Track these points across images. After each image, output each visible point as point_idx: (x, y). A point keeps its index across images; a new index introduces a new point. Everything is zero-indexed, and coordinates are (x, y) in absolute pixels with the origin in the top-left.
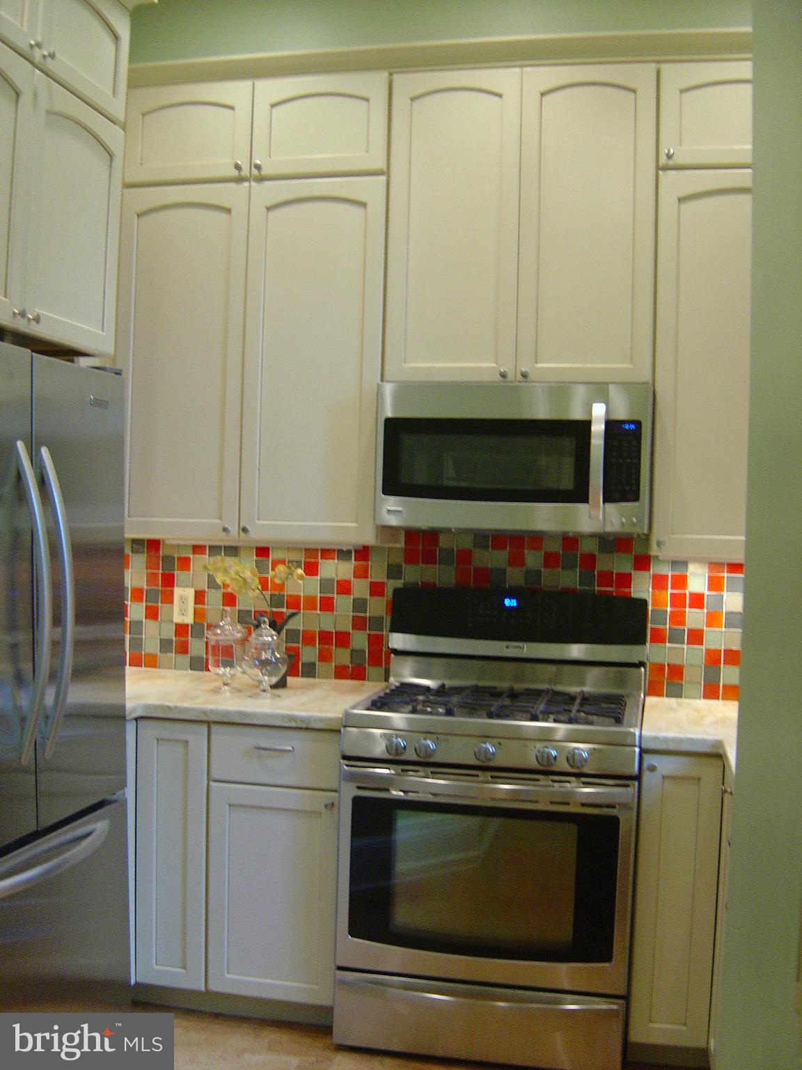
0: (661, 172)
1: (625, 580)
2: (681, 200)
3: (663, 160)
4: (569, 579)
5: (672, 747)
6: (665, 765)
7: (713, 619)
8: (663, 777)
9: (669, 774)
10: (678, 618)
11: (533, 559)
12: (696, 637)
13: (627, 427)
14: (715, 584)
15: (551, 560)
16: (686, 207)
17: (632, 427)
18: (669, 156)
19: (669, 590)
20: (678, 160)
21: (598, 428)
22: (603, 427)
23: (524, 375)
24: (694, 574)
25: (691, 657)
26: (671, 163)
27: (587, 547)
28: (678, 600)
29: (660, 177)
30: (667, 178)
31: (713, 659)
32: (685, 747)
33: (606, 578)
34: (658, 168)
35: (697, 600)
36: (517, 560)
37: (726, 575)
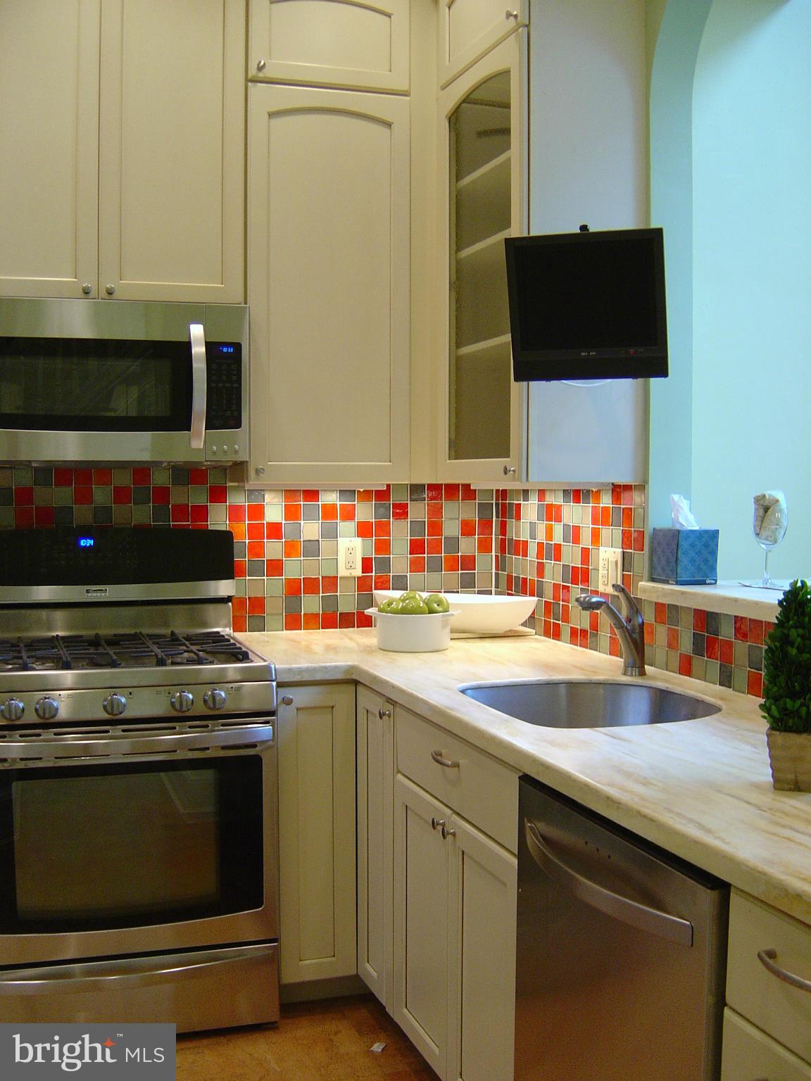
0: (249, 84)
1: (202, 512)
2: (272, 115)
3: (253, 72)
4: (141, 514)
5: (306, 677)
6: (301, 697)
7: (291, 549)
8: (297, 710)
9: (302, 706)
10: (257, 550)
11: (101, 495)
12: (275, 567)
13: (225, 350)
14: (291, 513)
15: (121, 495)
16: (276, 122)
17: (231, 350)
18: (260, 68)
19: (247, 522)
20: (268, 73)
21: (199, 350)
22: (203, 349)
23: (110, 292)
24: (270, 504)
25: (271, 588)
26: (261, 75)
27: (160, 479)
28: (255, 531)
29: (249, 88)
30: (257, 90)
31: (294, 589)
32: (318, 677)
33: (181, 511)
34: (248, 80)
35: (275, 531)
36: (84, 496)
37: (302, 503)
